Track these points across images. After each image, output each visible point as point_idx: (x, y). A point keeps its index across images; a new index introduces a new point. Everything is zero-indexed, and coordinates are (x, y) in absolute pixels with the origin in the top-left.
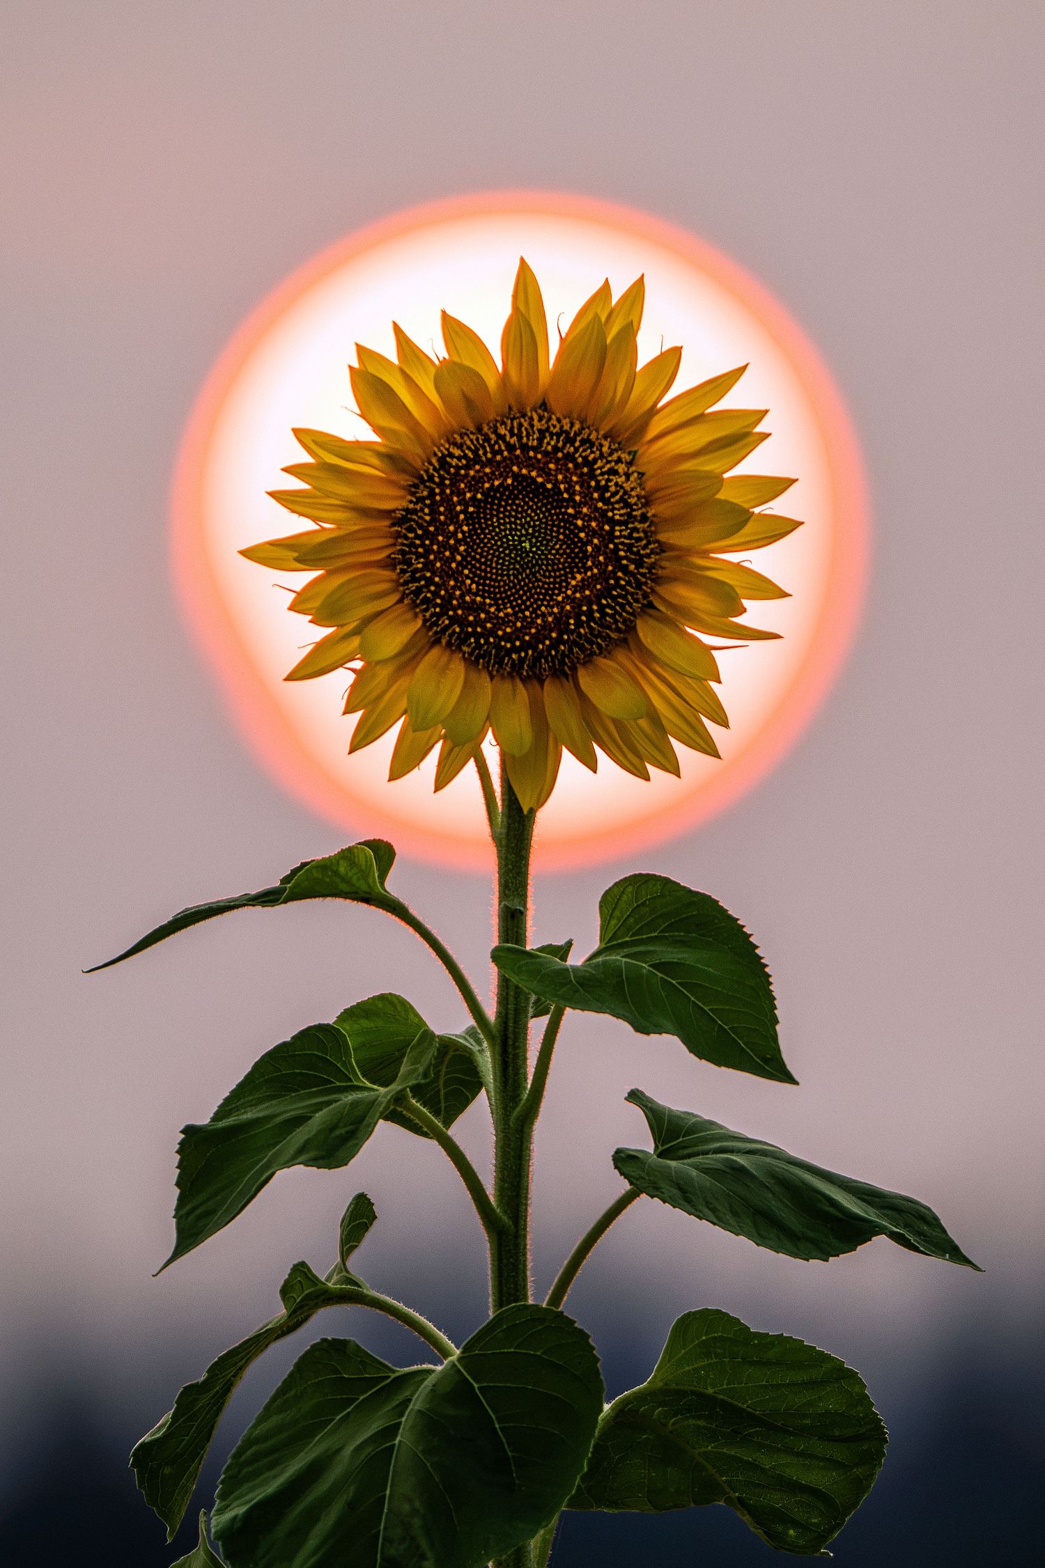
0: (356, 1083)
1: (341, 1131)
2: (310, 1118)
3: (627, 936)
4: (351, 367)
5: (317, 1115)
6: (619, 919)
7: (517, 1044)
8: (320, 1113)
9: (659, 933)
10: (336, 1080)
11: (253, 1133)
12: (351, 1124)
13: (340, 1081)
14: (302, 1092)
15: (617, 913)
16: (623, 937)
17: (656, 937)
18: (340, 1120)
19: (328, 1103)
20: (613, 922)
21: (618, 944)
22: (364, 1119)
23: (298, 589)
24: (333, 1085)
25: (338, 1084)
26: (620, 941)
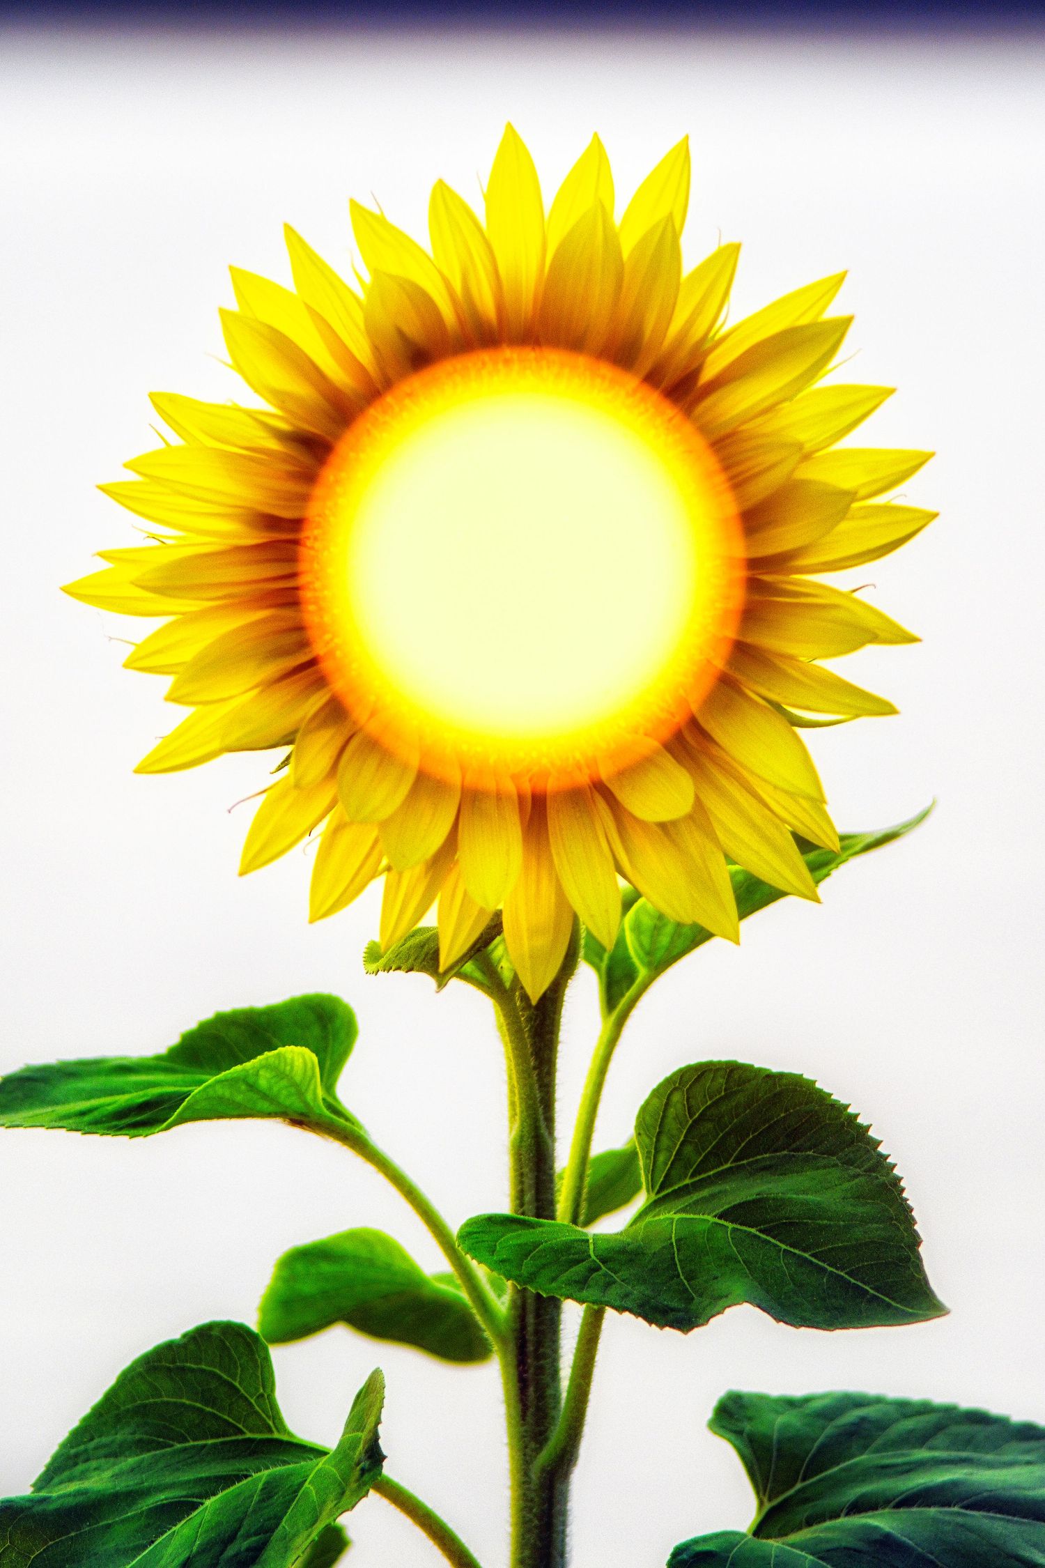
0: (276, 1435)
1: (241, 1545)
2: (195, 1506)
3: (686, 1177)
4: (223, 313)
5: (208, 1503)
6: (669, 1150)
7: (541, 1350)
8: (213, 1499)
9: (735, 1161)
10: (247, 1428)
11: (105, 1523)
12: (256, 1534)
13: (251, 1431)
14: (192, 1443)
15: (665, 1141)
16: (680, 1179)
17: (730, 1168)
18: (240, 1522)
19: (228, 1480)
20: (661, 1158)
21: (675, 1191)
22: (277, 1525)
23: (139, 641)
24: (240, 1437)
25: (249, 1435)
26: (676, 1187)
